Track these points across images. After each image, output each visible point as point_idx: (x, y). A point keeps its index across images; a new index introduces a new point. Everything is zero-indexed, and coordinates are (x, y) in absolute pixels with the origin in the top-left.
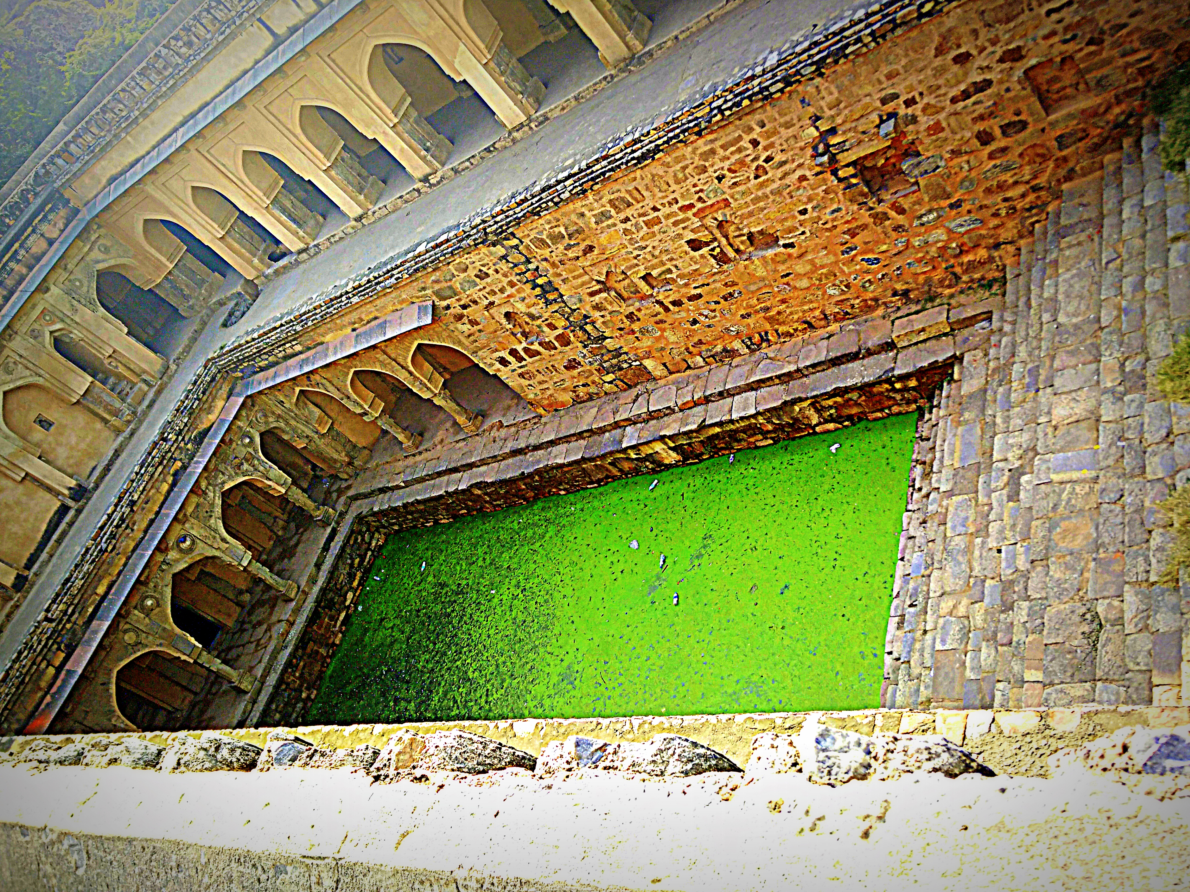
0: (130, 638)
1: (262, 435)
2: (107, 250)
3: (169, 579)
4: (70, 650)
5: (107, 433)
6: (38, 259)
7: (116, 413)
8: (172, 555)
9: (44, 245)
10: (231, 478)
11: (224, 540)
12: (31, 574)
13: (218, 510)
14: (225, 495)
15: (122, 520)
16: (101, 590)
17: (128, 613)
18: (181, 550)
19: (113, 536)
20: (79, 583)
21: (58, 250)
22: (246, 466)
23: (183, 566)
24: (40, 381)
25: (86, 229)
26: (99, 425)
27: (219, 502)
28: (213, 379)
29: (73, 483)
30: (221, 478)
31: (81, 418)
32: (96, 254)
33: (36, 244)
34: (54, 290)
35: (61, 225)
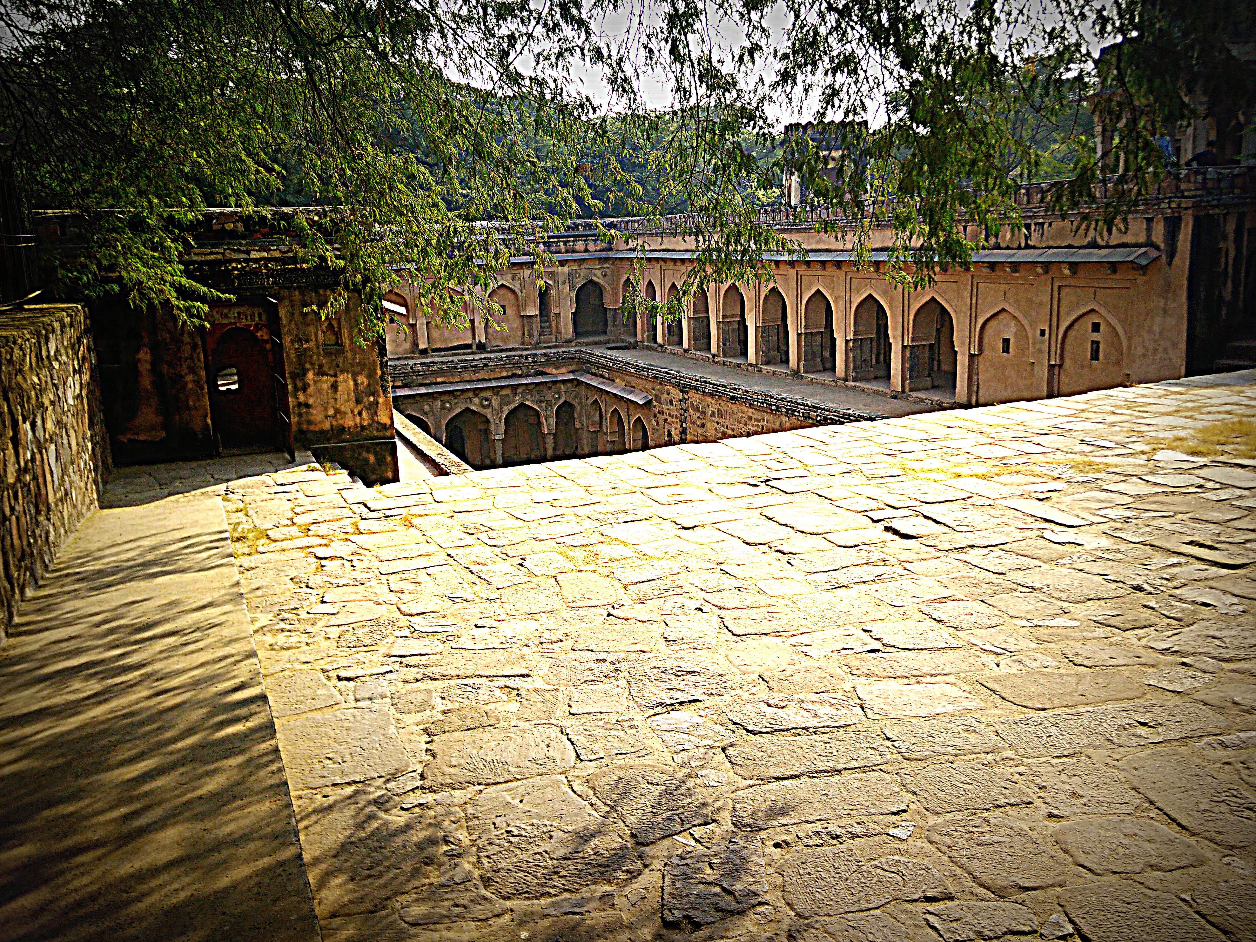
0: (426, 408)
1: (565, 402)
2: (605, 275)
3: (463, 407)
4: (405, 386)
5: (519, 339)
6: (574, 251)
7: (531, 336)
8: (476, 400)
9: (583, 248)
10: (532, 401)
11: (500, 419)
12: (431, 353)
13: (512, 406)
14: (522, 405)
15: (476, 366)
16: (439, 380)
17: (436, 399)
18: (481, 403)
19: (465, 367)
20: (435, 368)
21: (586, 255)
22: (543, 405)
23: (474, 408)
24: (519, 294)
25: (607, 259)
26: (520, 333)
27: (516, 404)
28: (573, 359)
29: (483, 341)
30: (529, 397)
31: (517, 324)
32: (599, 273)
33: (580, 246)
34: (566, 269)
35: (598, 248)
